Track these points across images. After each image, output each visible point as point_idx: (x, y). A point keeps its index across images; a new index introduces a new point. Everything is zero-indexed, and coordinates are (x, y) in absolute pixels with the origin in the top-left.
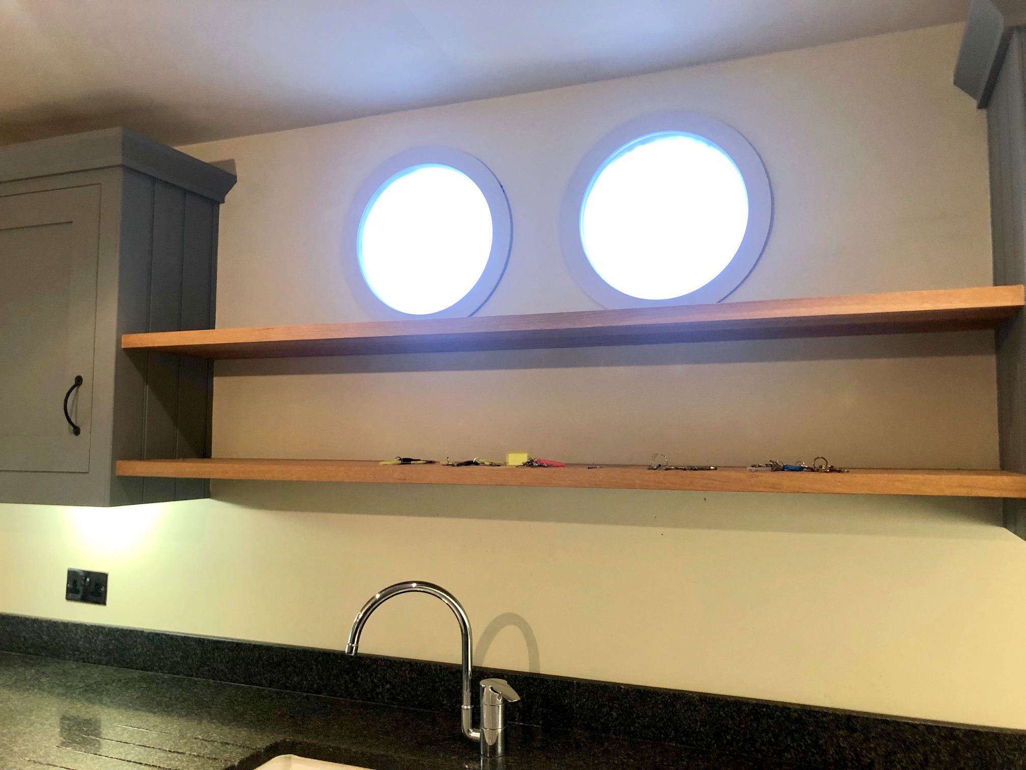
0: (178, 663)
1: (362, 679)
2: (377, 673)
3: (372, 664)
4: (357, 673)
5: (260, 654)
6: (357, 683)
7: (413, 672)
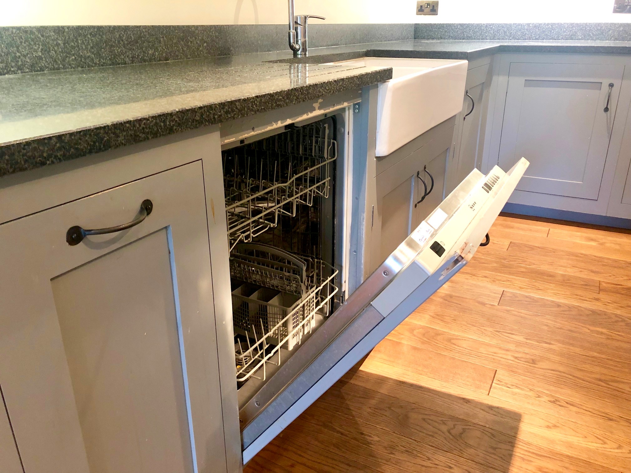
0: (40, 58)
2: (198, 37)
3: (196, 30)
4: (188, 38)
5: (120, 35)
7: (216, 32)
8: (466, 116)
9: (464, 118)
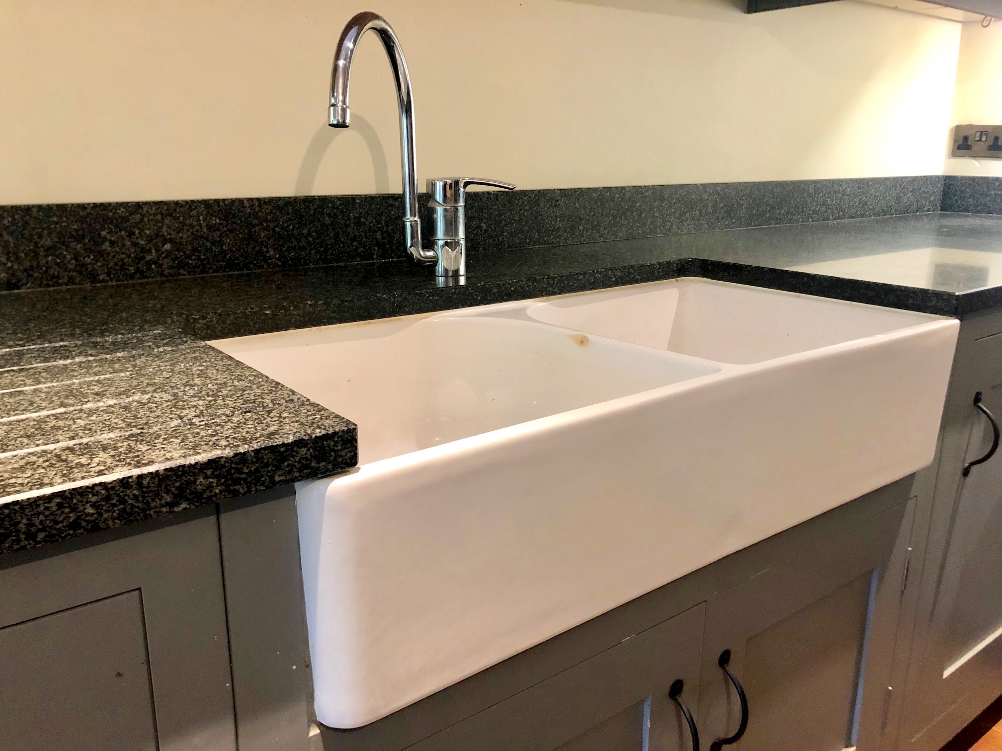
1: (112, 243)
2: (142, 230)
3: (131, 214)
4: (99, 235)
6: (101, 254)
7: (212, 215)
8: (973, 464)
9: (966, 472)
